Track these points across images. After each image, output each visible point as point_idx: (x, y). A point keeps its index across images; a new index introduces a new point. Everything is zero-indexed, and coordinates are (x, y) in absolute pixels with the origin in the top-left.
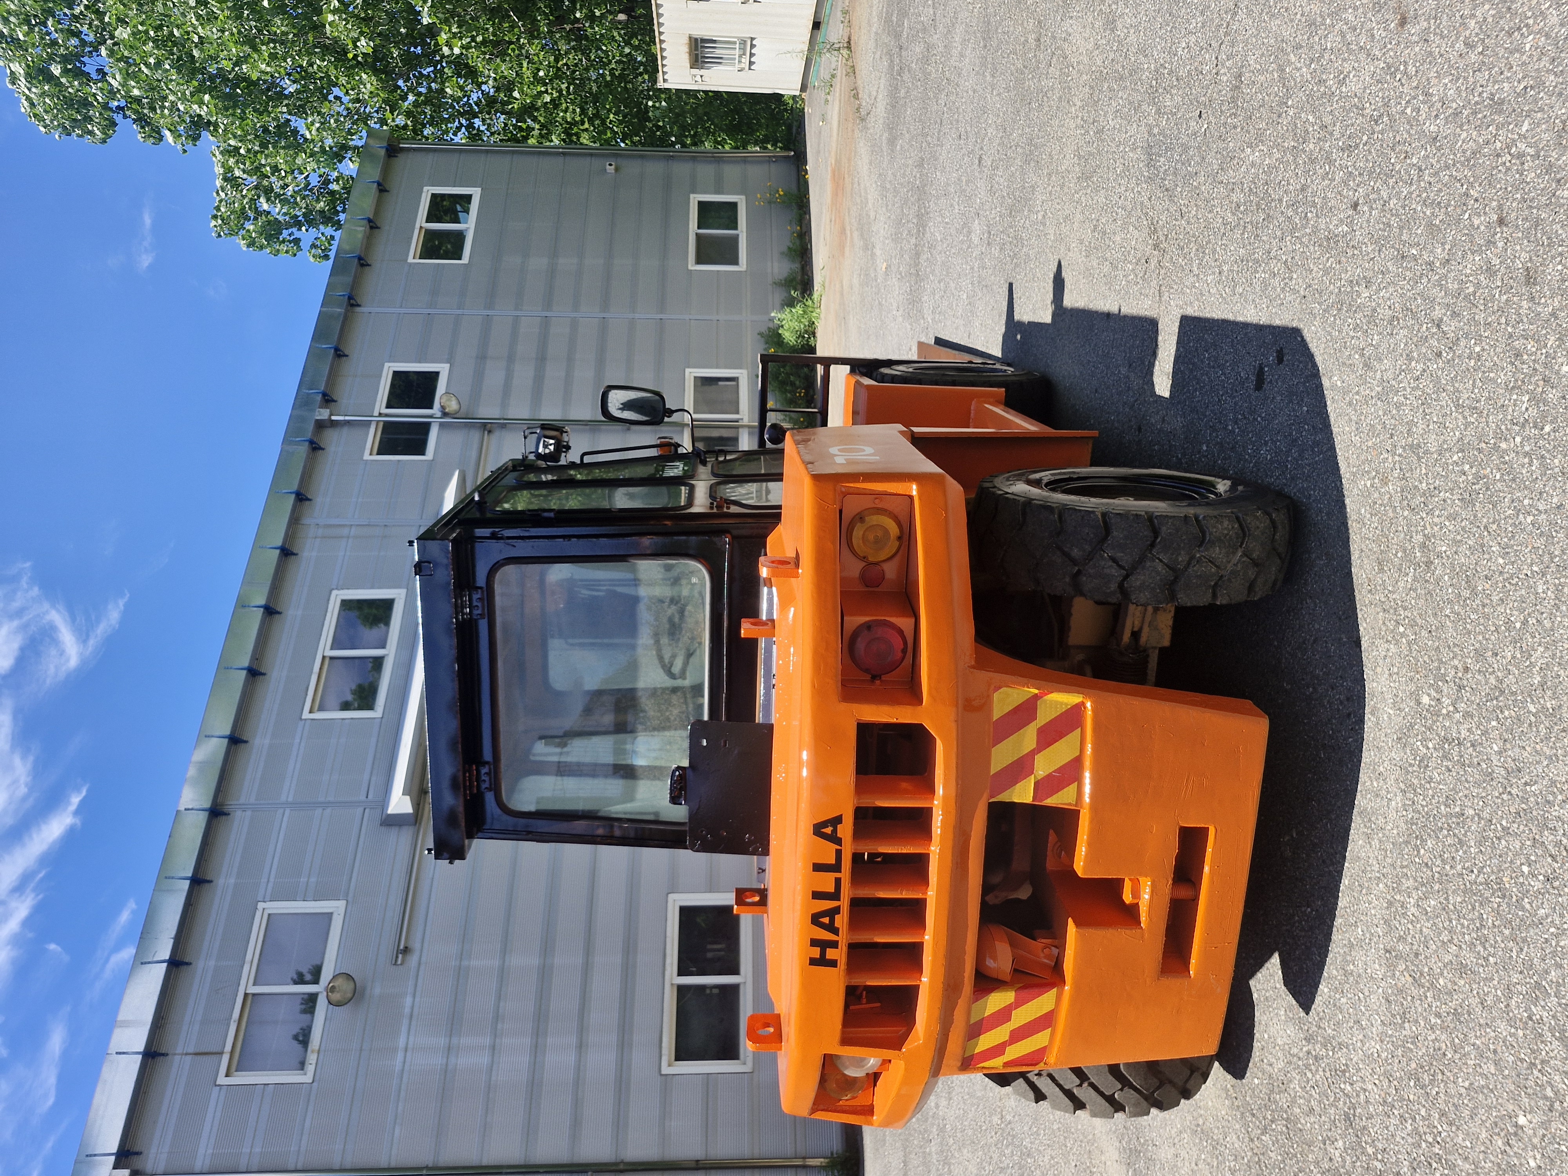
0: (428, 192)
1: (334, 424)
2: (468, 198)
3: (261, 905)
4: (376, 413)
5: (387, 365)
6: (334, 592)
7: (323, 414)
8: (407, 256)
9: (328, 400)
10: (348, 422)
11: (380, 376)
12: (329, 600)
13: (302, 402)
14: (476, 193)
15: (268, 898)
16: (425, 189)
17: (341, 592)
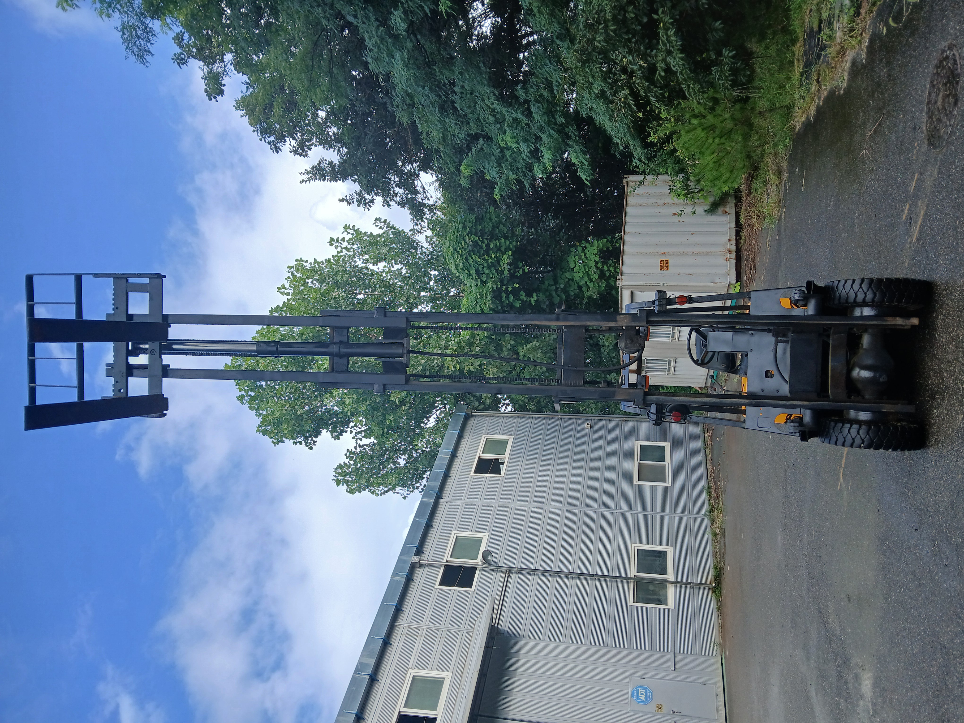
0: (485, 437)
1: (421, 565)
2: (506, 442)
4: (445, 561)
5: (453, 532)
6: (410, 670)
7: (417, 559)
8: (471, 471)
9: (419, 552)
10: (429, 565)
11: (449, 539)
12: (406, 675)
13: (405, 551)
14: (511, 439)
16: (484, 436)
17: (414, 671)
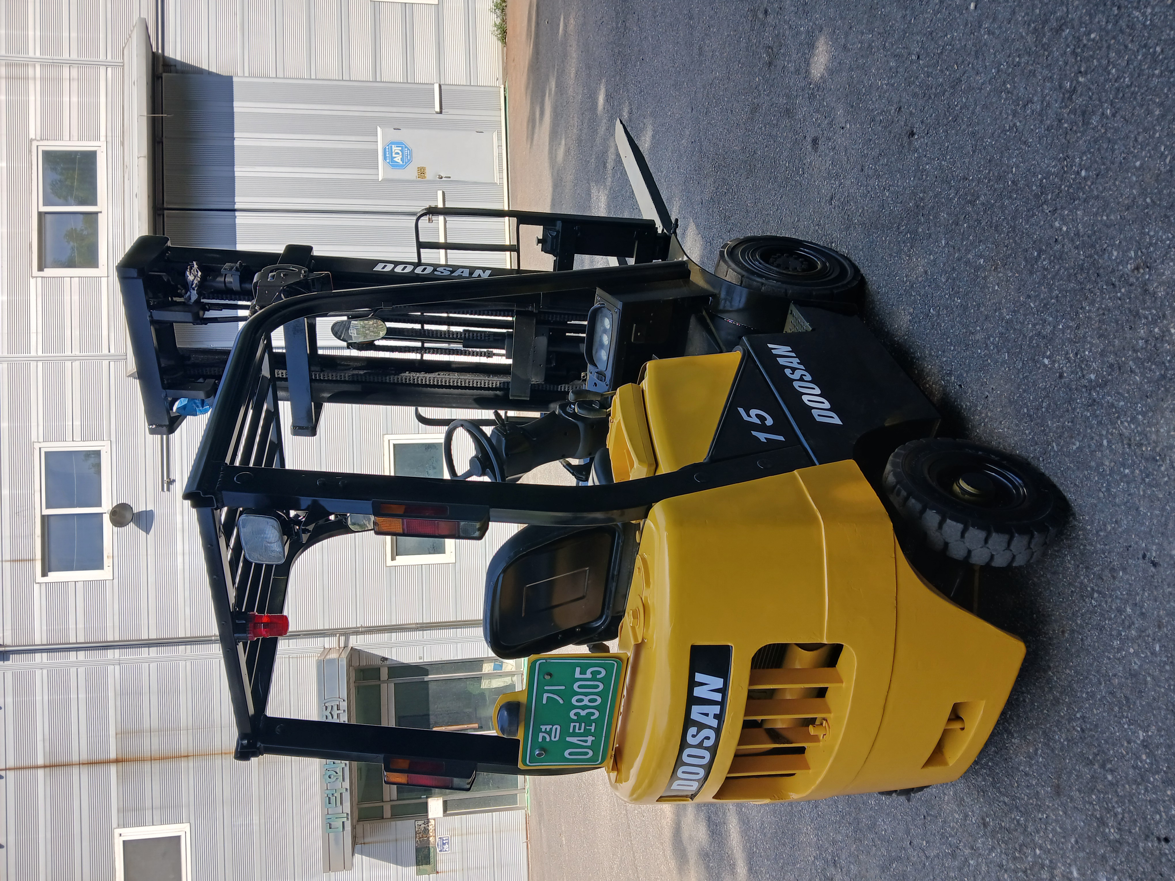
3: (37, 446)
6: (35, 144)
12: (30, 151)
15: (41, 440)
17: (41, 142)
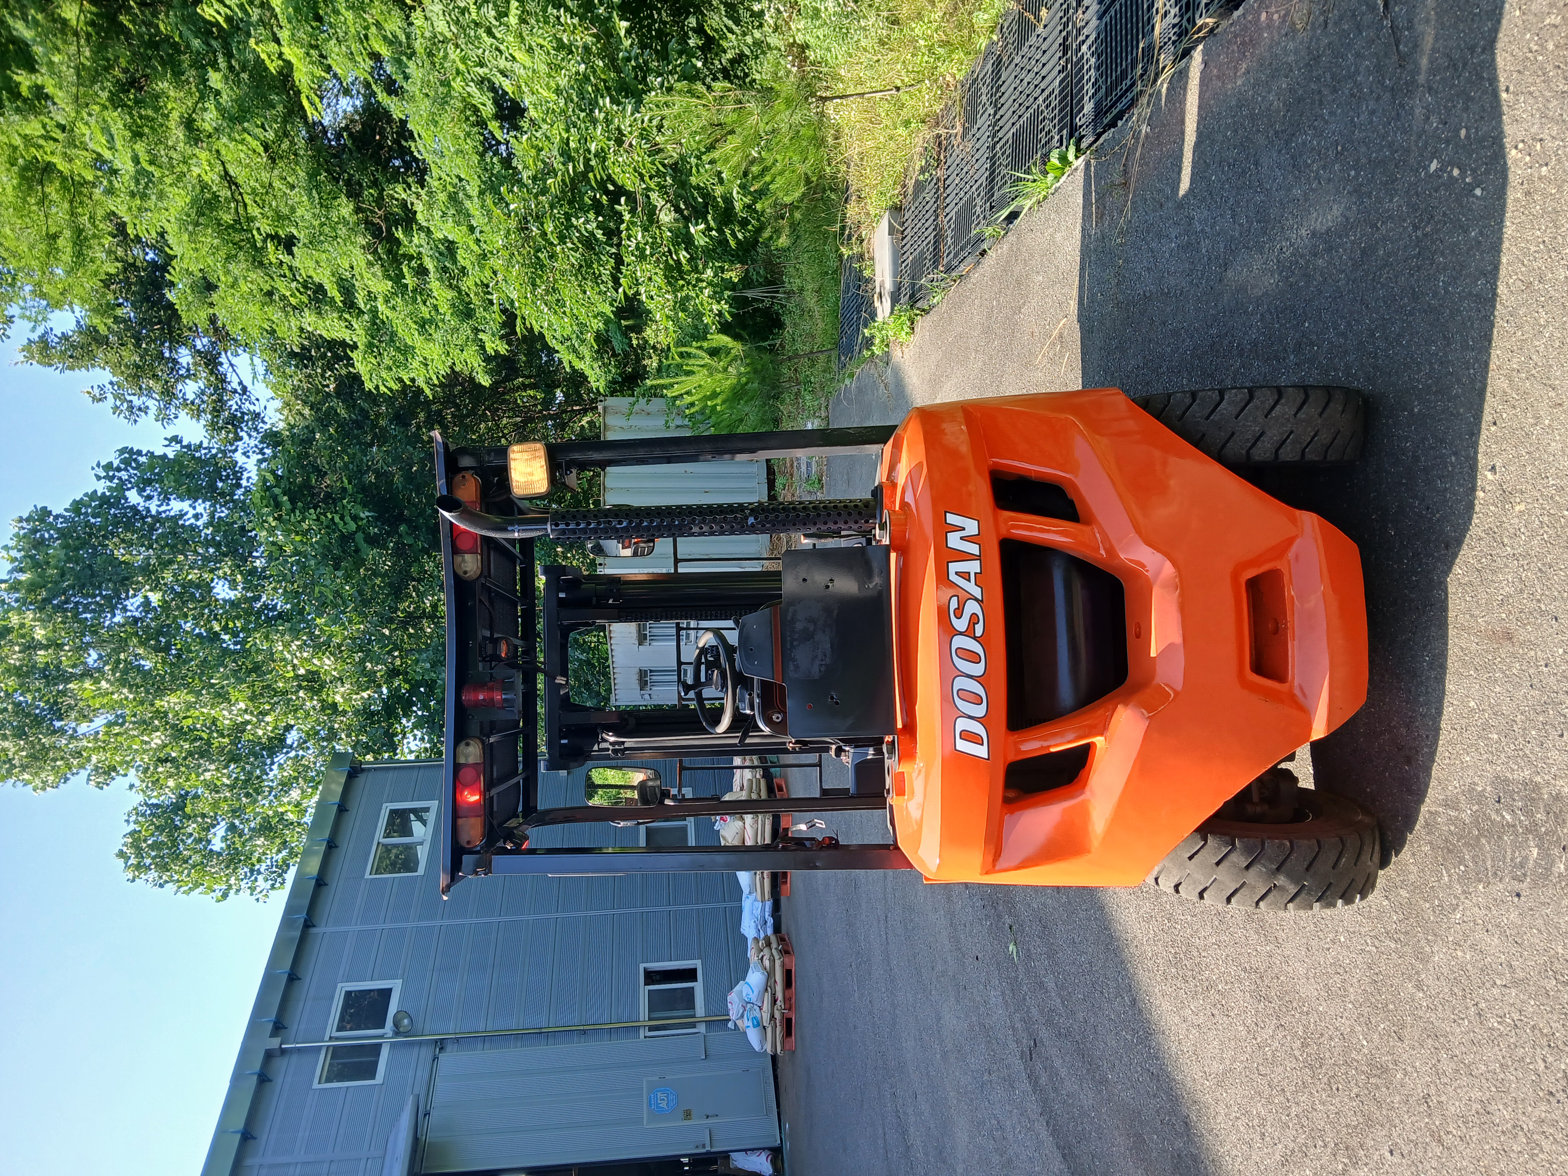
0: (387, 808)
1: (283, 1052)
2: (426, 811)
4: (327, 1038)
5: (340, 985)
7: (275, 1043)
8: (364, 872)
9: (279, 1027)
10: (299, 1050)
11: (333, 998)
13: (252, 1032)
14: (433, 806)
16: (385, 805)
